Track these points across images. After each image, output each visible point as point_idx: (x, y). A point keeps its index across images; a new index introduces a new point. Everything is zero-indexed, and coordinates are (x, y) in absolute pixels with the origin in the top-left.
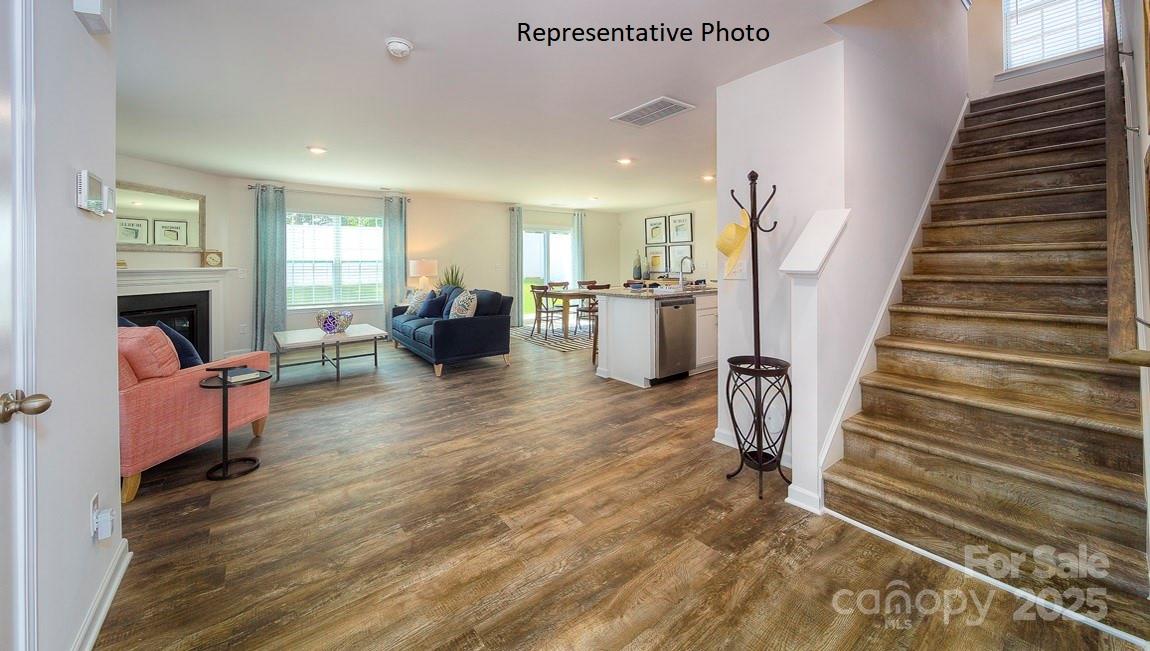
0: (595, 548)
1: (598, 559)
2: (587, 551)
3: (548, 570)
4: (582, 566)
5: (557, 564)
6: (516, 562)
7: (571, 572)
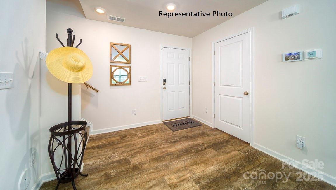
0: (163, 167)
1: (164, 163)
2: (166, 166)
3: (179, 162)
4: (169, 162)
5: (176, 164)
6: (189, 167)
7: (173, 161)
